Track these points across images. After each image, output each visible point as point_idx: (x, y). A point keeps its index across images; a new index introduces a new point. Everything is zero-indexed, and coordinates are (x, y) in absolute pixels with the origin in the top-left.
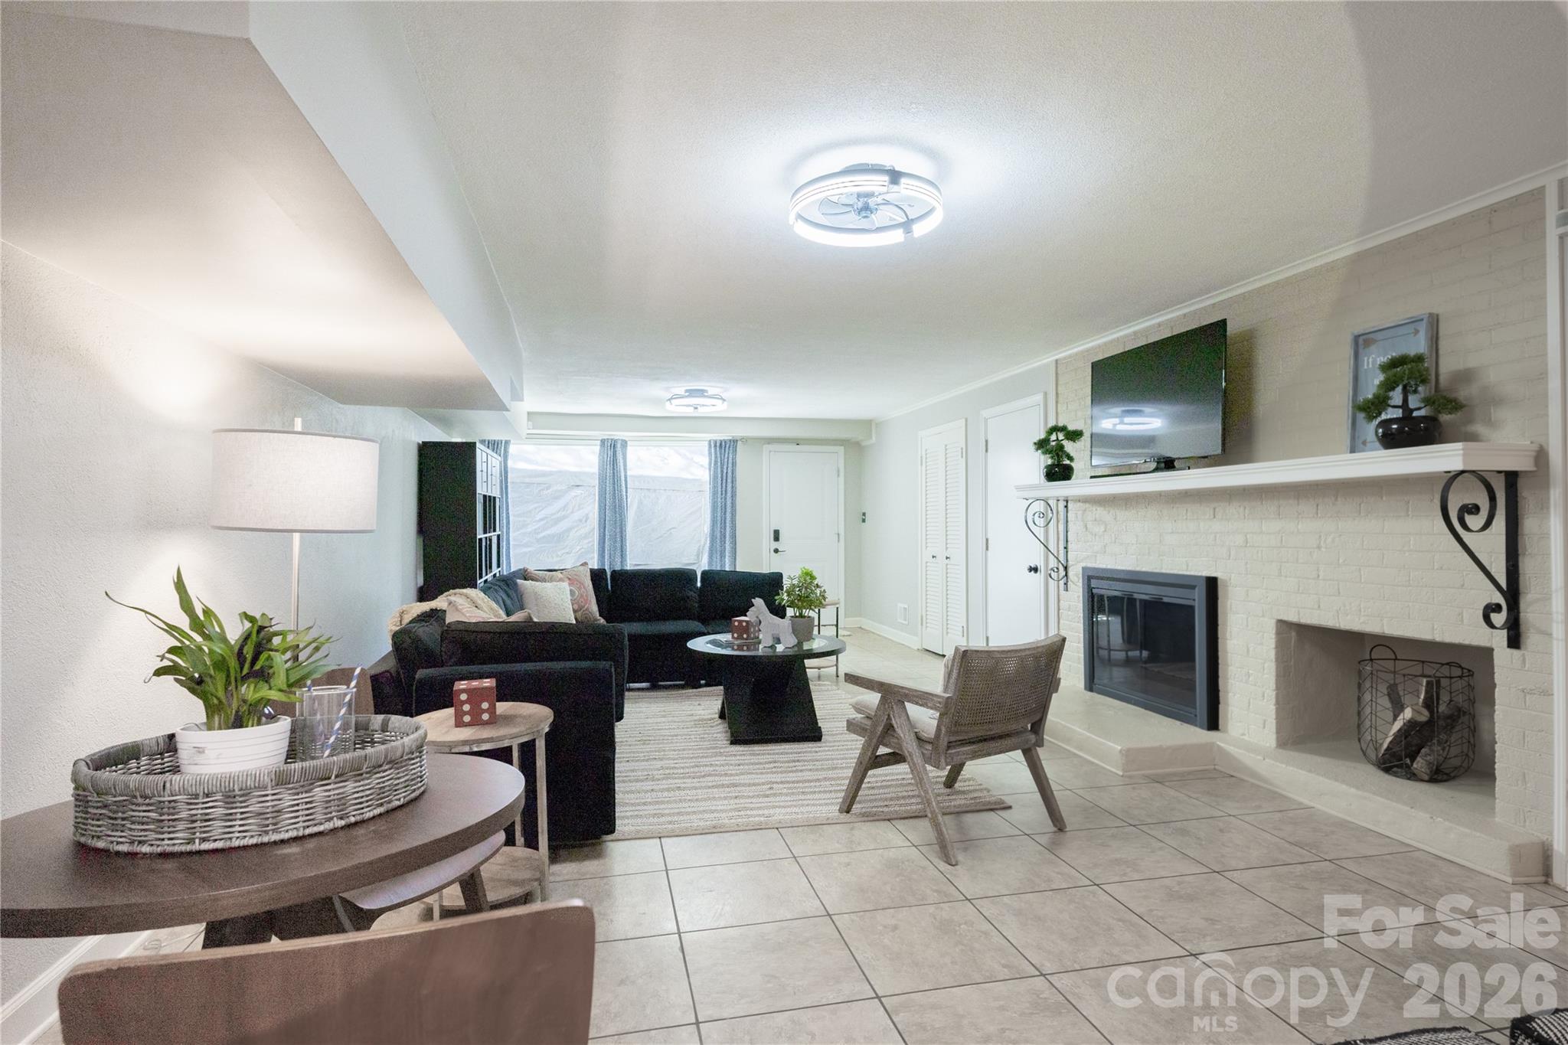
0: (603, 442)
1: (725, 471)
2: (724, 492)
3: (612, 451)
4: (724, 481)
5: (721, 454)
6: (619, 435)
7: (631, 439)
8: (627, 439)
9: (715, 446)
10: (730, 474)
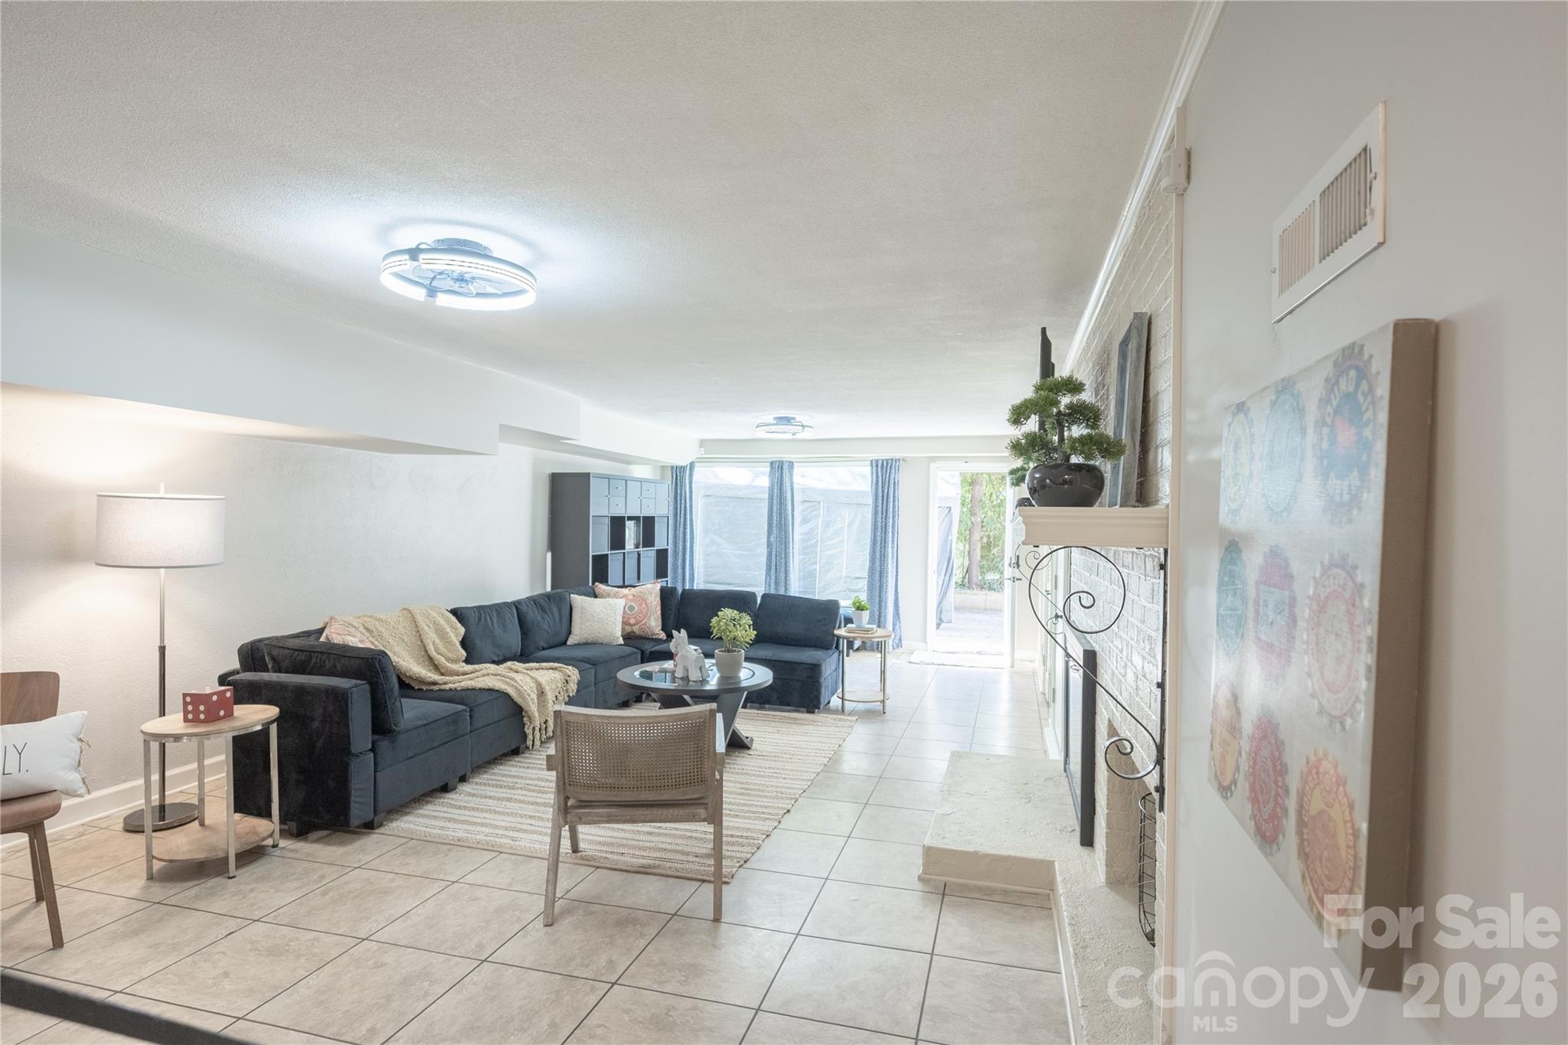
0: (772, 463)
1: (886, 491)
2: (884, 512)
3: (779, 470)
4: (885, 501)
5: (882, 474)
6: (787, 457)
7: (796, 460)
8: (794, 460)
9: (877, 466)
10: (891, 494)
